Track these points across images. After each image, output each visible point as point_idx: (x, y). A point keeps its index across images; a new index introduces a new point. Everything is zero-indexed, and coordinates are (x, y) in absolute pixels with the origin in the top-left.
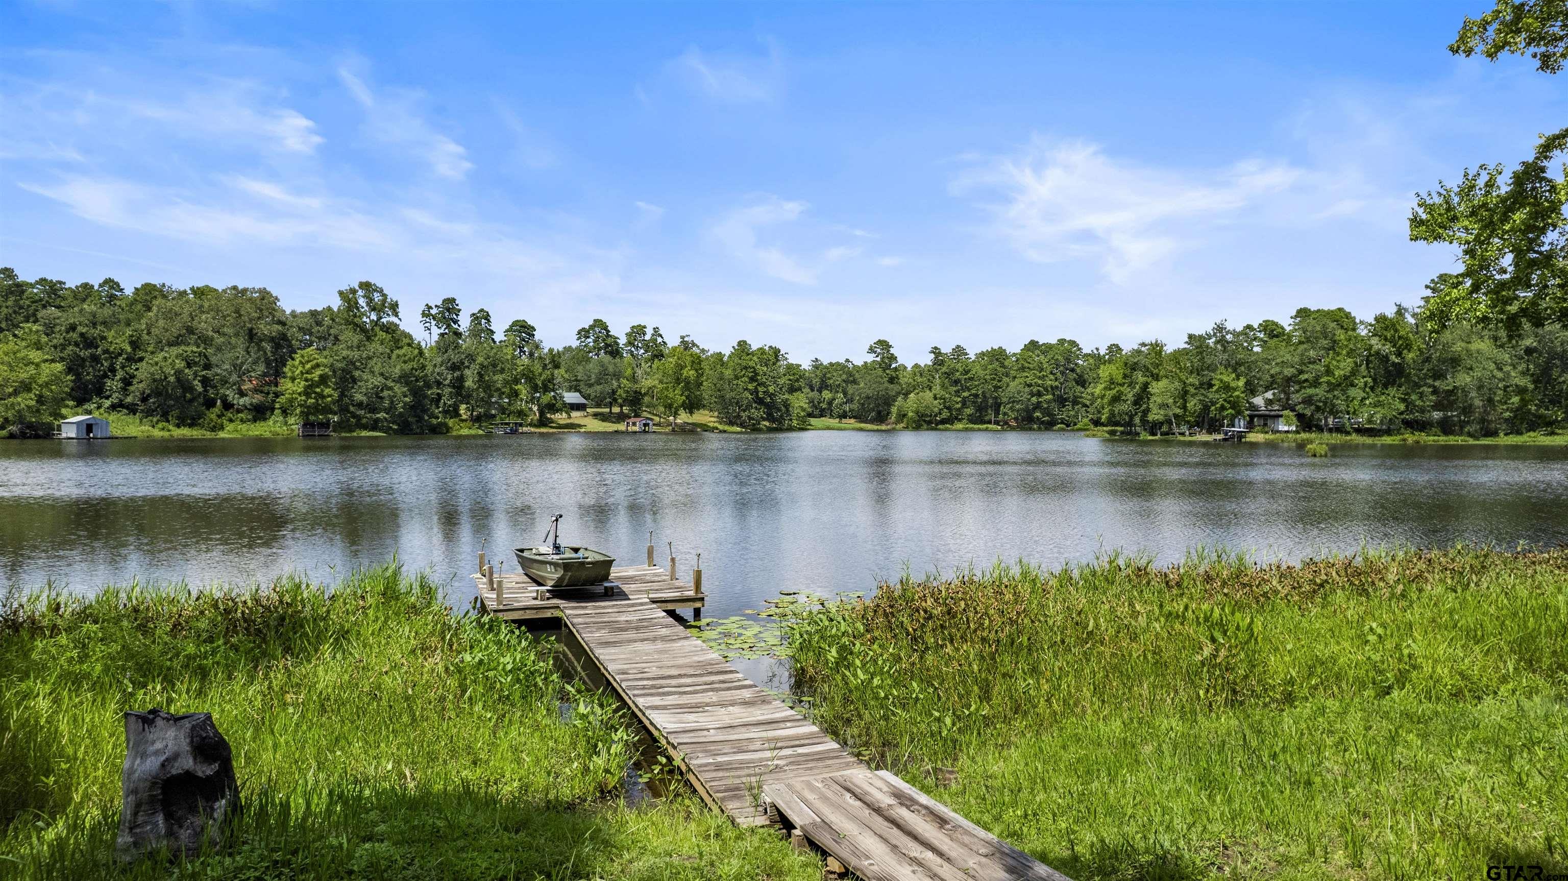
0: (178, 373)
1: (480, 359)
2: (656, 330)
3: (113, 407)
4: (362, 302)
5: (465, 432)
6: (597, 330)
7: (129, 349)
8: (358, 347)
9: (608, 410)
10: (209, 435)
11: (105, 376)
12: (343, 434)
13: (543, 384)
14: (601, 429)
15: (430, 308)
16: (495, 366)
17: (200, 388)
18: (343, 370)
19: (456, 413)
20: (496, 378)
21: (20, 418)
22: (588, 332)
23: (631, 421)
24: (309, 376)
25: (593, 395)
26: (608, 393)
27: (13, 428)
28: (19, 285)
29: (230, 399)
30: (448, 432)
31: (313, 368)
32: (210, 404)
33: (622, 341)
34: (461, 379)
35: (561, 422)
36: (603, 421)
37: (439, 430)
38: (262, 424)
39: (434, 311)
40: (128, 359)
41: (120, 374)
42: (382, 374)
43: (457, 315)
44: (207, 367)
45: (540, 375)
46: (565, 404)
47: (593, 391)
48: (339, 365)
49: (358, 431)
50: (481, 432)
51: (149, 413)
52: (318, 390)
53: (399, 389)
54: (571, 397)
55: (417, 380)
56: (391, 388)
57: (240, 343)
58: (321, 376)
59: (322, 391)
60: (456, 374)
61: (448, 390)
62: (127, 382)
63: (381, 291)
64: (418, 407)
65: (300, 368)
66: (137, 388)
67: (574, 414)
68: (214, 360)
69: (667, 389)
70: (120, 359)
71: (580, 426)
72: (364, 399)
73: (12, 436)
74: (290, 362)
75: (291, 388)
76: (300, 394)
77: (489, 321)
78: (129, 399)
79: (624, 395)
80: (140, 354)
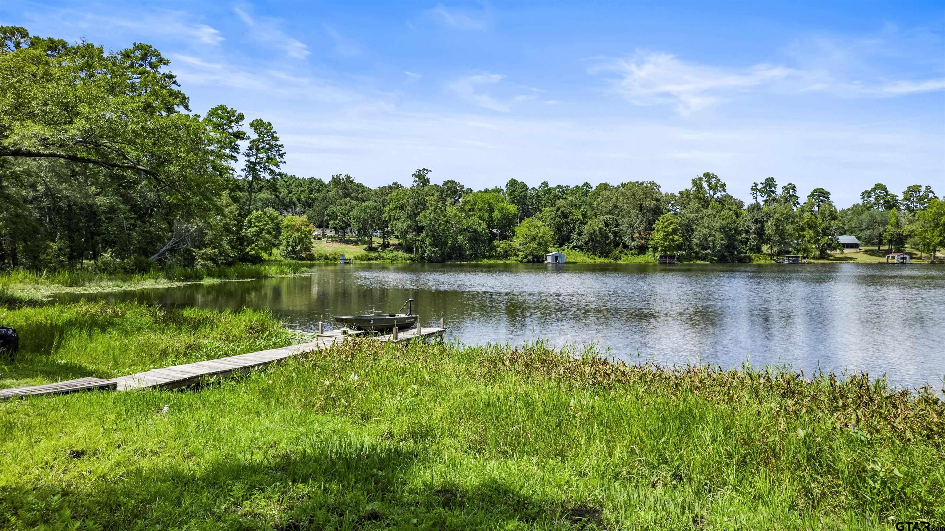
0: (600, 229)
1: (777, 216)
2: (928, 188)
3: (574, 247)
4: (705, 185)
5: (762, 262)
6: (878, 191)
7: (581, 218)
8: (697, 211)
9: (877, 248)
10: (613, 262)
11: (571, 232)
12: (685, 263)
13: (822, 230)
14: (868, 261)
15: (756, 185)
16: (787, 219)
17: (612, 237)
18: (687, 225)
19: (759, 251)
20: (788, 227)
21: (531, 253)
22: (870, 193)
23: (891, 256)
24: (666, 229)
25: (863, 237)
26: (876, 236)
27: (530, 258)
28: (549, 189)
29: (627, 243)
30: (750, 262)
31: (669, 224)
32: (617, 245)
33: (901, 197)
34: (762, 229)
35: (838, 256)
36: (871, 255)
37: (744, 261)
38: (642, 256)
39: (759, 187)
40: (581, 223)
41: (577, 231)
42: (708, 227)
43: (775, 188)
44: (617, 226)
45: (821, 224)
46: (839, 244)
47: (862, 235)
48: (685, 222)
49: (694, 261)
50: (773, 262)
51: (588, 250)
52: (671, 237)
53: (718, 235)
54: (844, 239)
55: (731, 230)
56: (714, 235)
57: (634, 212)
58: (673, 229)
59: (673, 237)
60: (759, 225)
61: (753, 236)
62: (579, 235)
63: (716, 177)
64: (730, 246)
65: (662, 225)
66: (585, 237)
67: (846, 251)
68: (620, 222)
69: (926, 231)
70: (577, 223)
71: (851, 259)
72: (698, 242)
73: (529, 261)
74: (657, 222)
75: (657, 236)
76: (661, 240)
77: (795, 190)
78: (579, 244)
79: (889, 237)
80: (586, 220)
